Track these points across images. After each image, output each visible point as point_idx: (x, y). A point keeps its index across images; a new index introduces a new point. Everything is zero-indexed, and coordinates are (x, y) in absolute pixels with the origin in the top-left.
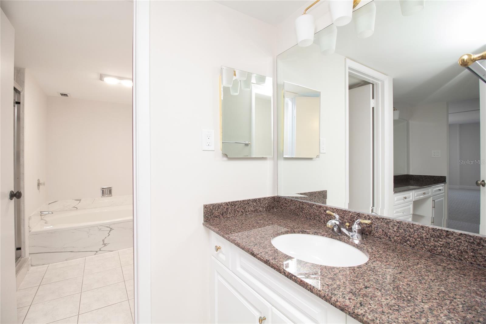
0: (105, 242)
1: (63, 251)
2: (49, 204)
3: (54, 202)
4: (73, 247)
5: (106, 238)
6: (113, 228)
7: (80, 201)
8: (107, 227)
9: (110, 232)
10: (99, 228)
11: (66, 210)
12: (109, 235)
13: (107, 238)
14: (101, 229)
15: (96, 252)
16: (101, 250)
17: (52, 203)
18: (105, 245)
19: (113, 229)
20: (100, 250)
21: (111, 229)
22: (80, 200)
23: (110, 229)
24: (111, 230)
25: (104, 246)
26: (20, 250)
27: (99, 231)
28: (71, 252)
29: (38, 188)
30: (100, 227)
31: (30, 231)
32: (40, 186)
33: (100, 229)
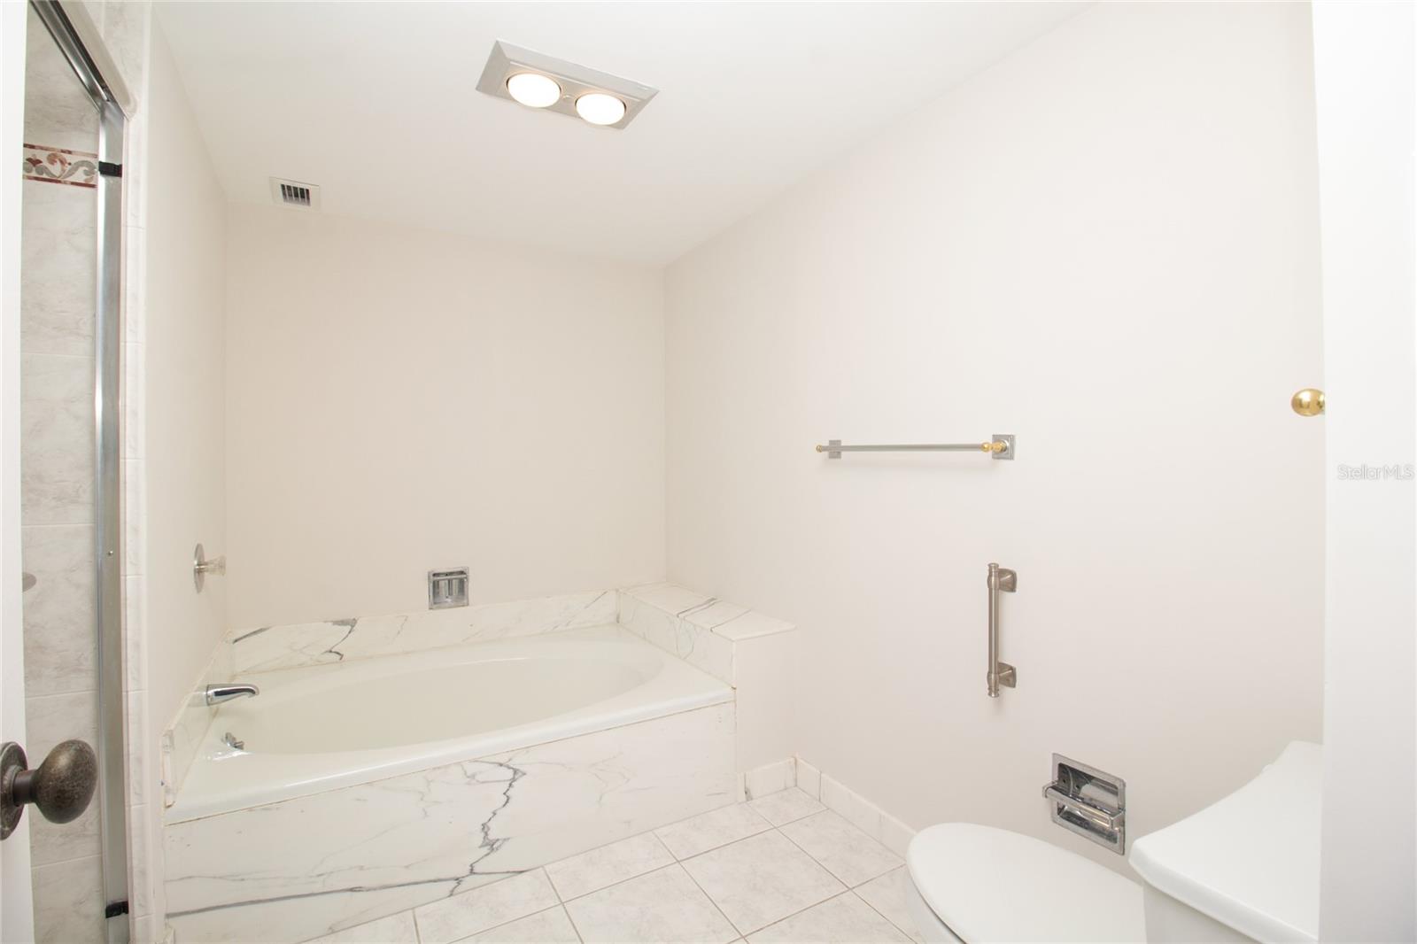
0: (492, 836)
1: (317, 888)
2: (236, 641)
3: (255, 633)
4: (361, 868)
5: (494, 814)
6: (522, 769)
7: (353, 626)
8: (501, 765)
9: (510, 785)
10: (468, 774)
11: (301, 665)
12: (508, 798)
13: (498, 812)
14: (477, 777)
15: (454, 883)
16: (476, 870)
17: (245, 637)
18: (491, 845)
19: (524, 774)
20: (472, 872)
21: (515, 771)
22: (352, 623)
23: (510, 774)
24: (514, 780)
25: (485, 850)
26: (123, 915)
27: (469, 784)
28: (352, 890)
29: (196, 582)
30: (471, 769)
31: (169, 806)
32: (206, 574)
33: (473, 776)
